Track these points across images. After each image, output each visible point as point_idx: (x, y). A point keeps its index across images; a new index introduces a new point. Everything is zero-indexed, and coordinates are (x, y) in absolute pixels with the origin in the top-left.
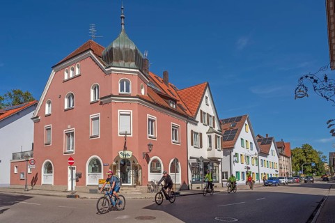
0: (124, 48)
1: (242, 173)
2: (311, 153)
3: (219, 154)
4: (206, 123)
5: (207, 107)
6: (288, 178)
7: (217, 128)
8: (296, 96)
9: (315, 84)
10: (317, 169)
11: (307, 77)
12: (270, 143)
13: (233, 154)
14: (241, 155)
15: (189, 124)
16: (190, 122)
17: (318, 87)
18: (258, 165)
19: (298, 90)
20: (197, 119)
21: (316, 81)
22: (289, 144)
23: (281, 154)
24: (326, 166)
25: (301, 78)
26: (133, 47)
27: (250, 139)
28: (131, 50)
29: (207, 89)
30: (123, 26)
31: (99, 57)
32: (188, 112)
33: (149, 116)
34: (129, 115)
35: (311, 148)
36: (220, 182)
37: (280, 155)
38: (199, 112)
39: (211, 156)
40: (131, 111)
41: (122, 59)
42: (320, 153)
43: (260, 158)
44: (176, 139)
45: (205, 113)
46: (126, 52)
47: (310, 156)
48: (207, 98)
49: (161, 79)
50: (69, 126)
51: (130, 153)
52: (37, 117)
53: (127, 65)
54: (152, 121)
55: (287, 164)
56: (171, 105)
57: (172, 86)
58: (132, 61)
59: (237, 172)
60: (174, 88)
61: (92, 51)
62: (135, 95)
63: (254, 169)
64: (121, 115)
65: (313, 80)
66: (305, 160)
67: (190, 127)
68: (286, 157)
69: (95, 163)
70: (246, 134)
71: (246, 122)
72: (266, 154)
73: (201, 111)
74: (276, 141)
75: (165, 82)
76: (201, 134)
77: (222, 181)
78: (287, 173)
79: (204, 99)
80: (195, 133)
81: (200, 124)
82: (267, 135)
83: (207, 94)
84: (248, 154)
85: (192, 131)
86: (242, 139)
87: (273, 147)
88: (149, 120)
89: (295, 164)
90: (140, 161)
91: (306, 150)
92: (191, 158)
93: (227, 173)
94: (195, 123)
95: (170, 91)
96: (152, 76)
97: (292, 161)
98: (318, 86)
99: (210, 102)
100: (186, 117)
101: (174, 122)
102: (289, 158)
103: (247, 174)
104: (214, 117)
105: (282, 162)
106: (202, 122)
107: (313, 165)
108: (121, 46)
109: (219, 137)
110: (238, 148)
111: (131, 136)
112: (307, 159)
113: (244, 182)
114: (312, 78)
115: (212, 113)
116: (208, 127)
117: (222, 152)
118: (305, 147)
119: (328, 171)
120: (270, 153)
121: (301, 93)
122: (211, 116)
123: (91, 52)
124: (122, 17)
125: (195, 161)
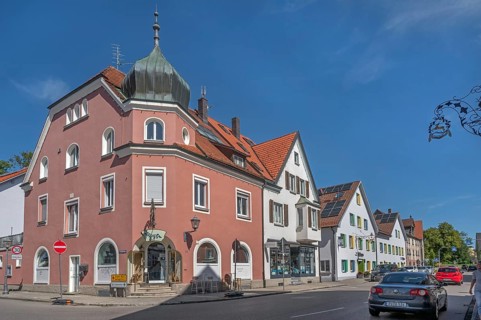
0: (155, 72)
1: (352, 261)
2: (452, 235)
3: (315, 235)
4: (295, 190)
5: (296, 167)
6: (419, 268)
7: (312, 198)
8: (431, 136)
9: (463, 115)
10: (459, 255)
11: (449, 104)
12: (393, 221)
13: (338, 235)
14: (350, 237)
15: (265, 191)
16: (268, 188)
17: (467, 120)
18: (375, 250)
19: (433, 127)
20: (279, 184)
21: (464, 110)
22: (421, 222)
23: (410, 236)
24: (472, 250)
25: (440, 107)
26: (169, 70)
27: (365, 215)
28: (166, 75)
29: (297, 142)
30: (157, 42)
31: (114, 86)
32: (265, 174)
33: (195, 177)
34: (161, 175)
35: (450, 227)
36: (317, 275)
37: (407, 236)
38: (283, 174)
39: (302, 238)
40: (165, 169)
41: (151, 89)
42: (463, 234)
43: (379, 240)
44: (244, 213)
45: (293, 177)
46: (156, 78)
47: (450, 238)
48: (296, 154)
49: (227, 129)
50: (72, 195)
51: (162, 234)
52: (28, 183)
53: (158, 97)
54: (203, 185)
55: (418, 249)
56: (238, 162)
57: (246, 140)
58: (168, 92)
59: (343, 261)
60: (249, 143)
61: (105, 77)
62: (171, 144)
63: (369, 256)
64: (147, 174)
65: (459, 109)
66: (442, 243)
67: (268, 195)
68: (416, 239)
69: (109, 250)
70: (356, 207)
71: (358, 191)
72: (387, 236)
73: (287, 173)
74: (402, 218)
75: (234, 132)
76: (286, 206)
77: (320, 274)
78: (418, 261)
79: (292, 155)
80: (277, 204)
81: (284, 191)
82: (390, 210)
83: (296, 148)
84: (360, 235)
85: (271, 201)
86: (351, 215)
87: (397, 226)
88: (197, 182)
89: (429, 249)
90: (179, 245)
91: (445, 230)
92: (269, 240)
93: (328, 262)
94: (278, 190)
95: (240, 145)
96: (215, 124)
97: (425, 245)
98: (469, 117)
99: (301, 161)
100: (262, 180)
101: (241, 187)
102: (420, 241)
103: (359, 263)
104: (307, 183)
105: (410, 247)
106: (288, 188)
107: (454, 249)
108: (150, 69)
109: (314, 211)
110: (345, 227)
111: (165, 206)
112: (445, 243)
113: (355, 274)
114: (457, 105)
115: (305, 176)
116: (298, 197)
117: (319, 232)
118: (442, 227)
119: (474, 258)
120: (393, 233)
121: (439, 131)
122: (302, 181)
123: (102, 80)
124: (155, 28)
125: (275, 245)
